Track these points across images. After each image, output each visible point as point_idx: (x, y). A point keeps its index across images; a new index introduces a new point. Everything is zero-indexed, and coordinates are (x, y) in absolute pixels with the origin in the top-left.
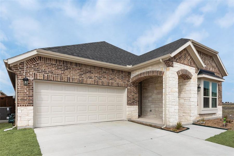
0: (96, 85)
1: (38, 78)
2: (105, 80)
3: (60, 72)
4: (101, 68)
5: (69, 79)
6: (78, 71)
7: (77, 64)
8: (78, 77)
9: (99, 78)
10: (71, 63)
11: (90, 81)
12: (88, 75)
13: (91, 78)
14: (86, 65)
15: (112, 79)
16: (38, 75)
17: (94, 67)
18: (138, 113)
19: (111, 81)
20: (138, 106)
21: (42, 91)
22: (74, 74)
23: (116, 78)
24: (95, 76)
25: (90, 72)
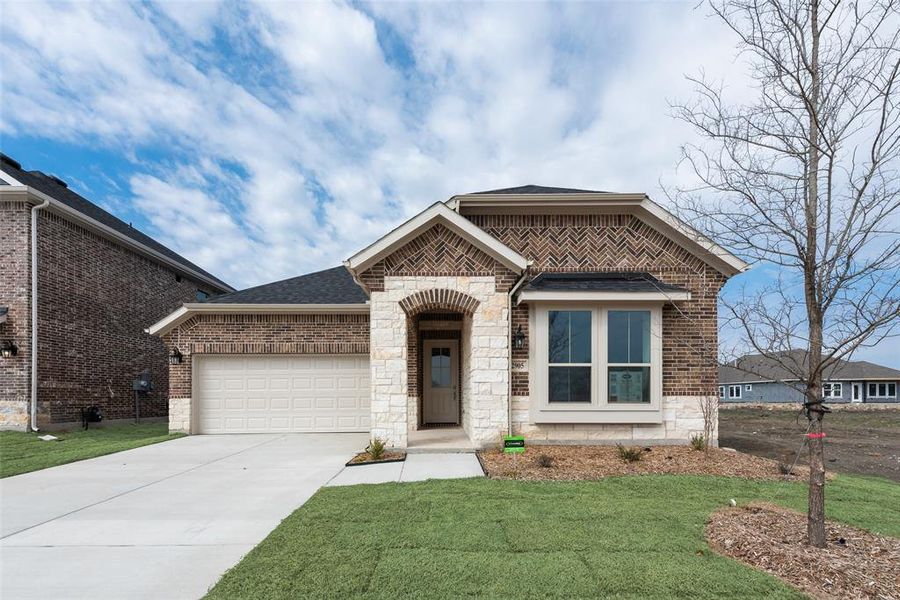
0: (301, 353)
1: (197, 351)
2: (322, 343)
3: (230, 336)
4: (312, 317)
5: (245, 347)
6: (264, 330)
7: (260, 317)
8: (263, 342)
9: (308, 339)
10: (250, 317)
11: (286, 346)
12: (284, 335)
13: (289, 340)
14: (279, 316)
15: (339, 337)
16: (197, 346)
17: (296, 317)
18: (416, 417)
19: (336, 342)
20: (415, 399)
21: (212, 372)
22: (256, 337)
23: (350, 333)
24: (298, 334)
25: (288, 328)
